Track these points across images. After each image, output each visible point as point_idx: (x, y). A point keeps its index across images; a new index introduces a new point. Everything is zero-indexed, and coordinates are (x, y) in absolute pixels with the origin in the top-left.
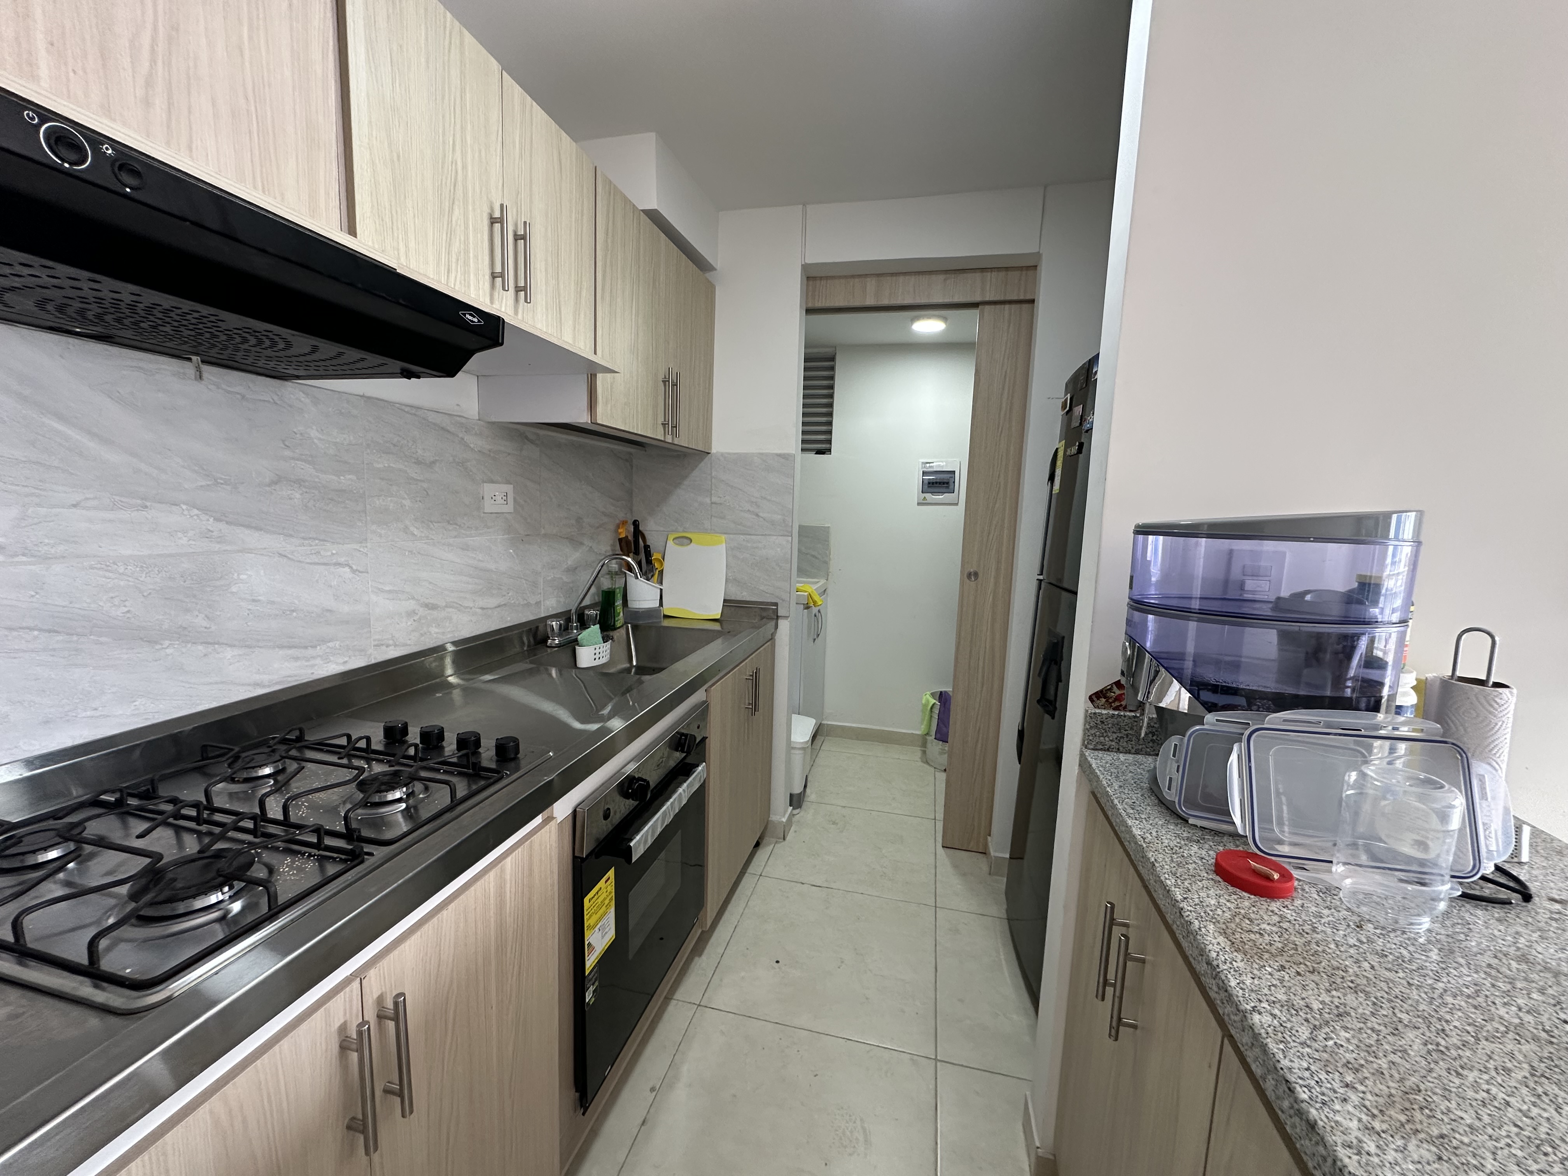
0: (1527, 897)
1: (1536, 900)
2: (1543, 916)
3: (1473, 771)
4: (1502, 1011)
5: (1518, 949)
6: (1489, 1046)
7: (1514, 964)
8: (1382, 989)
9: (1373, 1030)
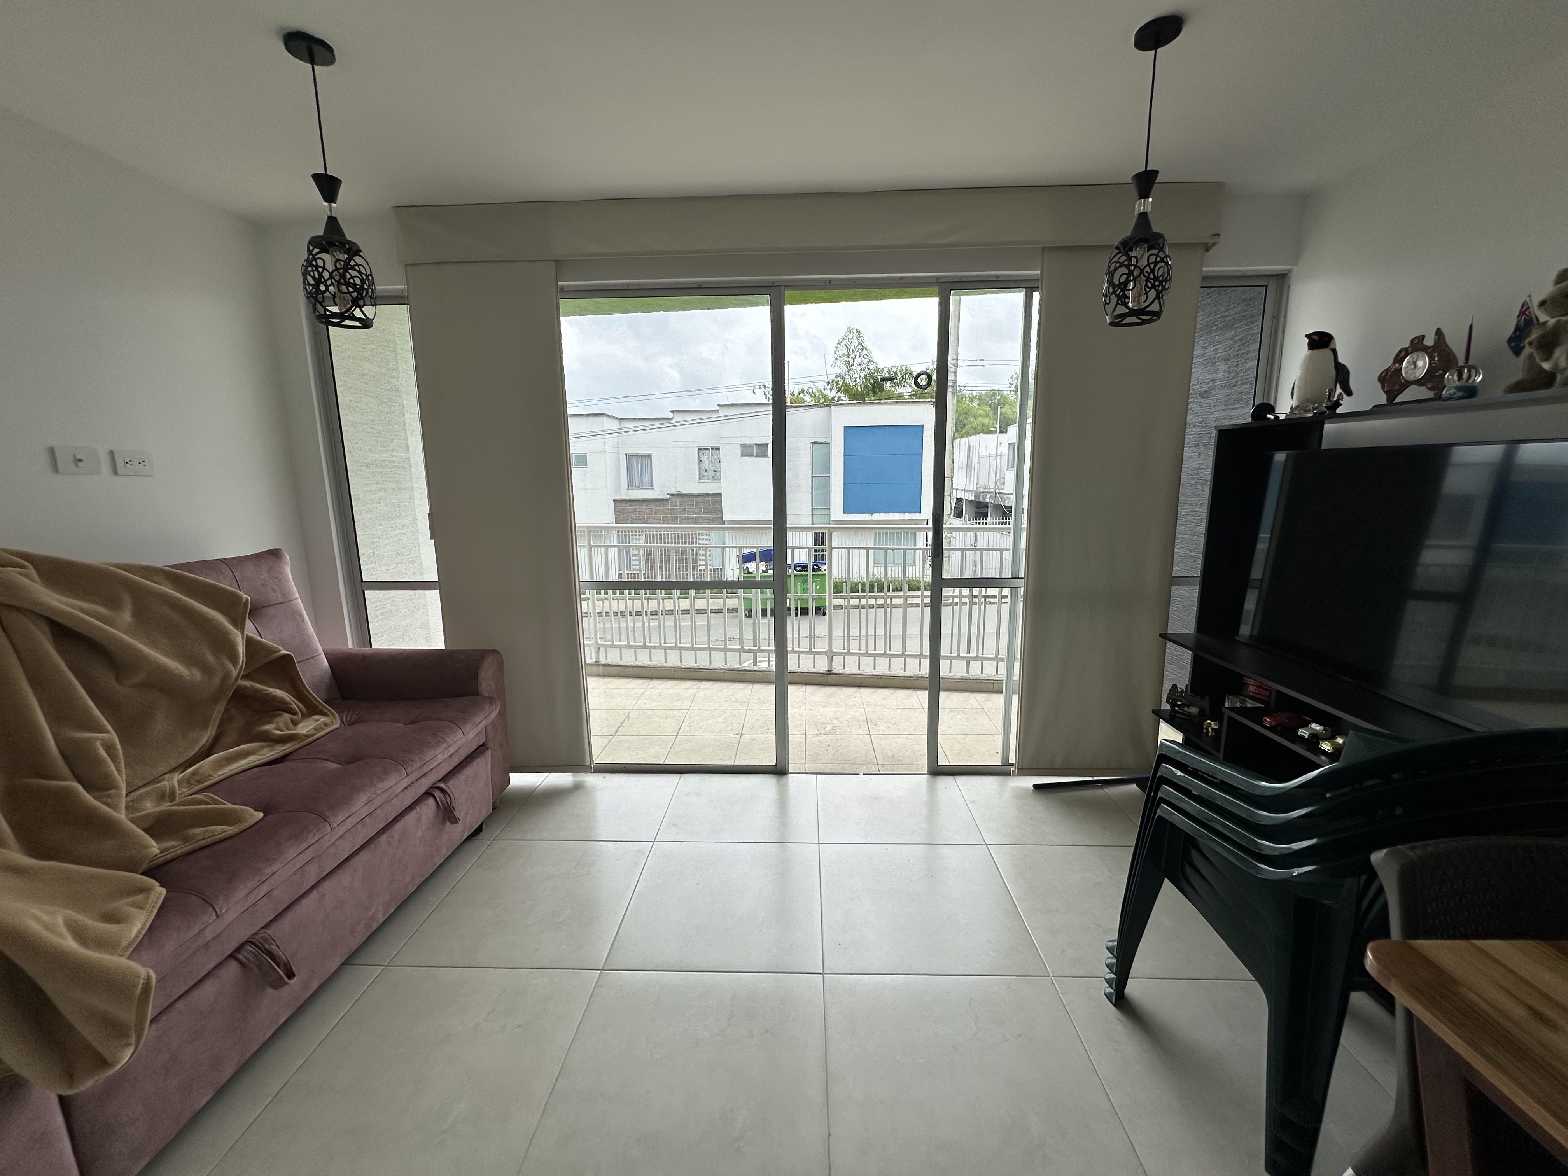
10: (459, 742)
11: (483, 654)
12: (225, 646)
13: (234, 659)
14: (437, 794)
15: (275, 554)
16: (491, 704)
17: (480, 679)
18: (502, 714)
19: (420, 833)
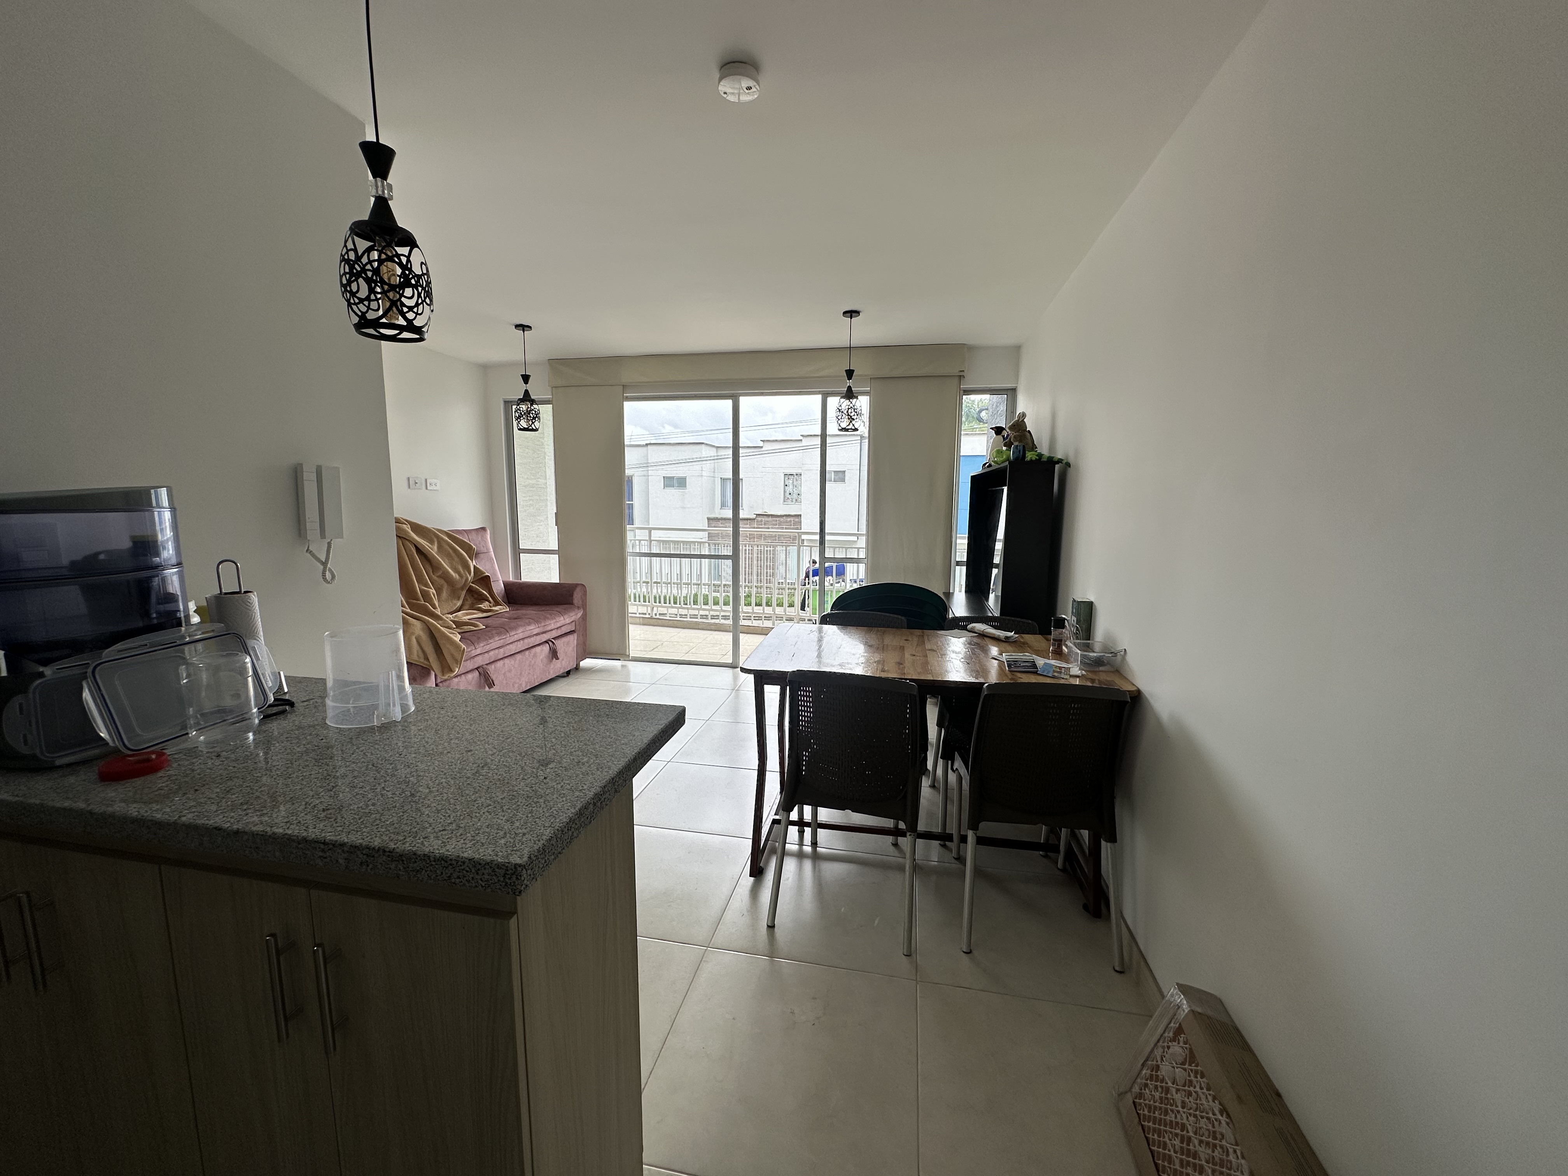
0: (291, 704)
1: (296, 705)
2: (302, 709)
3: (248, 645)
4: (298, 749)
5: (296, 726)
6: (297, 763)
7: (297, 732)
8: (244, 772)
9: (247, 787)
10: (561, 622)
11: (577, 585)
12: (466, 567)
13: (470, 573)
14: (550, 643)
15: (483, 529)
16: (578, 609)
17: (574, 597)
18: (584, 618)
19: (541, 657)
